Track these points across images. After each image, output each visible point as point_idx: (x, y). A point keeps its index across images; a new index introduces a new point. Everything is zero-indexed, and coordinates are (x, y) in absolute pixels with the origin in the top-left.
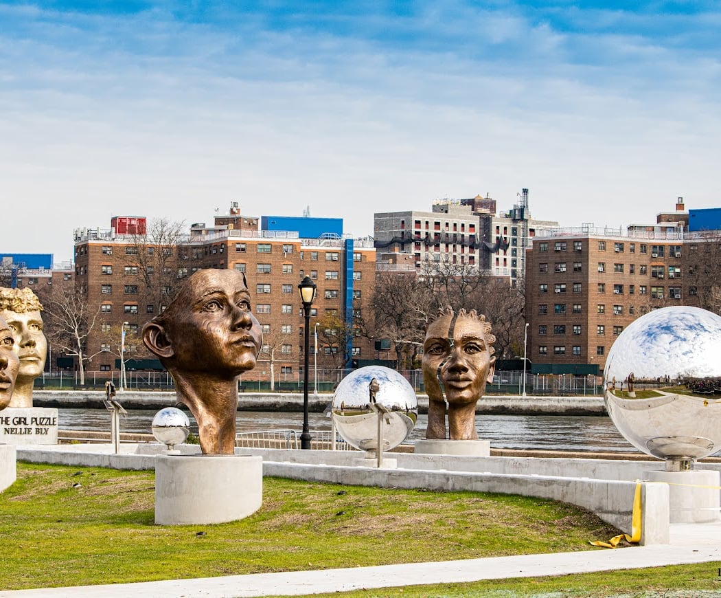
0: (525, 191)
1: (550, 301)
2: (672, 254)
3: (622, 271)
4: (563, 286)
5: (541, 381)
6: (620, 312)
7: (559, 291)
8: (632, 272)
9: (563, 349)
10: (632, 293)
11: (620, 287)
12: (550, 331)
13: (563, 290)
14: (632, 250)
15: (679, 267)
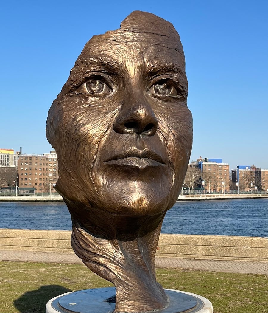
0: (21, 148)
1: (24, 172)
2: (54, 161)
3: (41, 165)
4: (27, 168)
5: (21, 192)
6: (41, 175)
7: (26, 169)
8: (44, 165)
9: (27, 184)
10: (44, 170)
11: (41, 168)
12: (24, 179)
13: (27, 169)
14: (44, 160)
15: (55, 164)
